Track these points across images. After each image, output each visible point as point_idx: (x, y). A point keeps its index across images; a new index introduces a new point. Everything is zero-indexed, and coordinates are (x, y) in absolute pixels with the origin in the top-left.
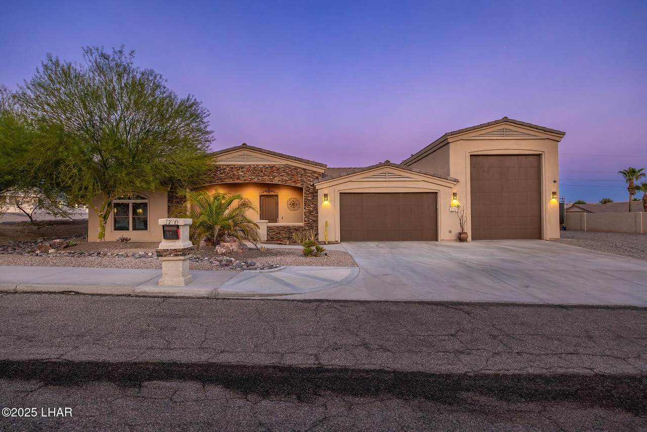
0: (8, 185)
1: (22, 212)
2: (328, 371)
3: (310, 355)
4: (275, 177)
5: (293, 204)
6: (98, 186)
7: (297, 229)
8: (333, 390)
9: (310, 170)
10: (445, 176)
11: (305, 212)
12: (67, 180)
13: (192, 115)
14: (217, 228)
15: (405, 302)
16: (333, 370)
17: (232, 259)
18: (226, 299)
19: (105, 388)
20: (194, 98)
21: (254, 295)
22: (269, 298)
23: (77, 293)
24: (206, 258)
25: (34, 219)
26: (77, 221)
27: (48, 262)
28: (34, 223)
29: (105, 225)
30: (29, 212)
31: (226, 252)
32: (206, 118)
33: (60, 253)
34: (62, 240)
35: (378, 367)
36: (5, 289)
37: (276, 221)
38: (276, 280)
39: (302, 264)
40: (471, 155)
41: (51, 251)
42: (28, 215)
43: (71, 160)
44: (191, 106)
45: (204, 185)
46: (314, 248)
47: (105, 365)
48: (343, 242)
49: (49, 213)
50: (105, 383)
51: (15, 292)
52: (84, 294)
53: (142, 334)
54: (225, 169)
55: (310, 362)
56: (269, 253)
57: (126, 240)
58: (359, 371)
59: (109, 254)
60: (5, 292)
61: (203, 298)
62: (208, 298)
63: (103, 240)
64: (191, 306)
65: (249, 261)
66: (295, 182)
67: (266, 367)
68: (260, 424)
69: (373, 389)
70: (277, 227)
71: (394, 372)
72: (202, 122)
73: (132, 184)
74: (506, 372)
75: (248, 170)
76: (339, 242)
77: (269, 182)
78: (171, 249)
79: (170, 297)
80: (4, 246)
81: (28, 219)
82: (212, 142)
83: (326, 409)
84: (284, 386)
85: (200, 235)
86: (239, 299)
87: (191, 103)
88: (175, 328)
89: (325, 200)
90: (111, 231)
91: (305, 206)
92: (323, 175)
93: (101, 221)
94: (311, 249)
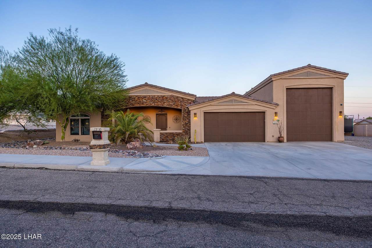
0: (11, 108)
1: (19, 124)
2: (174, 210)
3: (166, 202)
4: (165, 103)
5: (176, 119)
6: (60, 109)
7: (178, 134)
8: (174, 218)
9: (186, 99)
10: (270, 102)
11: (183, 124)
12: (42, 106)
13: (114, 66)
14: (128, 133)
15: (230, 176)
16: (176, 210)
17: (136, 152)
18: (127, 173)
19: (56, 214)
20: (115, 56)
21: (144, 171)
22: (151, 173)
23: (47, 169)
24: (121, 151)
25: (26, 128)
26: (50, 130)
27: (32, 152)
28: (26, 131)
29: (65, 132)
30: (23, 124)
31: (133, 147)
32: (123, 68)
33: (39, 148)
34: (40, 141)
35: (202, 209)
36: (8, 166)
37: (166, 129)
38: (158, 163)
39: (176, 155)
40: (287, 89)
41: (35, 146)
42: (23, 126)
43: (45, 94)
44: (114, 61)
45: (122, 108)
46: (185, 145)
47: (57, 204)
48: (205, 142)
49: (34, 125)
50: (56, 212)
51: (14, 168)
52: (50, 169)
53: (79, 190)
54: (135, 98)
55: (166, 205)
56: (158, 148)
57: (77, 141)
58: (191, 210)
59: (66, 148)
60: (8, 168)
61: (115, 172)
62: (117, 172)
63: (64, 141)
64: (107, 176)
65: (146, 153)
66: (177, 106)
67: (141, 207)
68: (131, 232)
69: (195, 219)
70: (166, 133)
71: (211, 211)
72: (121, 70)
73: (79, 107)
74: (274, 213)
75: (149, 99)
76: (204, 142)
77: (161, 106)
78: (97, 145)
79: (96, 172)
80: (9, 143)
81: (23, 129)
82: (126, 82)
83: (167, 227)
84: (148, 216)
85: (117, 137)
86: (134, 173)
87: (113, 58)
88: (96, 187)
89: (195, 117)
90: (69, 136)
91: (183, 120)
92: (194, 102)
93: (62, 130)
94: (183, 146)
